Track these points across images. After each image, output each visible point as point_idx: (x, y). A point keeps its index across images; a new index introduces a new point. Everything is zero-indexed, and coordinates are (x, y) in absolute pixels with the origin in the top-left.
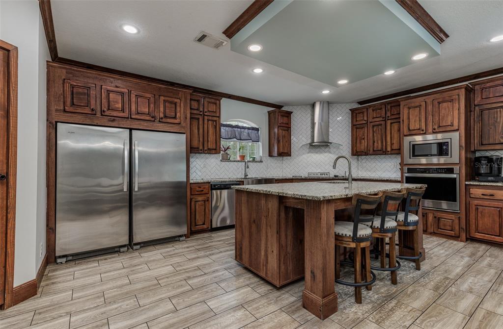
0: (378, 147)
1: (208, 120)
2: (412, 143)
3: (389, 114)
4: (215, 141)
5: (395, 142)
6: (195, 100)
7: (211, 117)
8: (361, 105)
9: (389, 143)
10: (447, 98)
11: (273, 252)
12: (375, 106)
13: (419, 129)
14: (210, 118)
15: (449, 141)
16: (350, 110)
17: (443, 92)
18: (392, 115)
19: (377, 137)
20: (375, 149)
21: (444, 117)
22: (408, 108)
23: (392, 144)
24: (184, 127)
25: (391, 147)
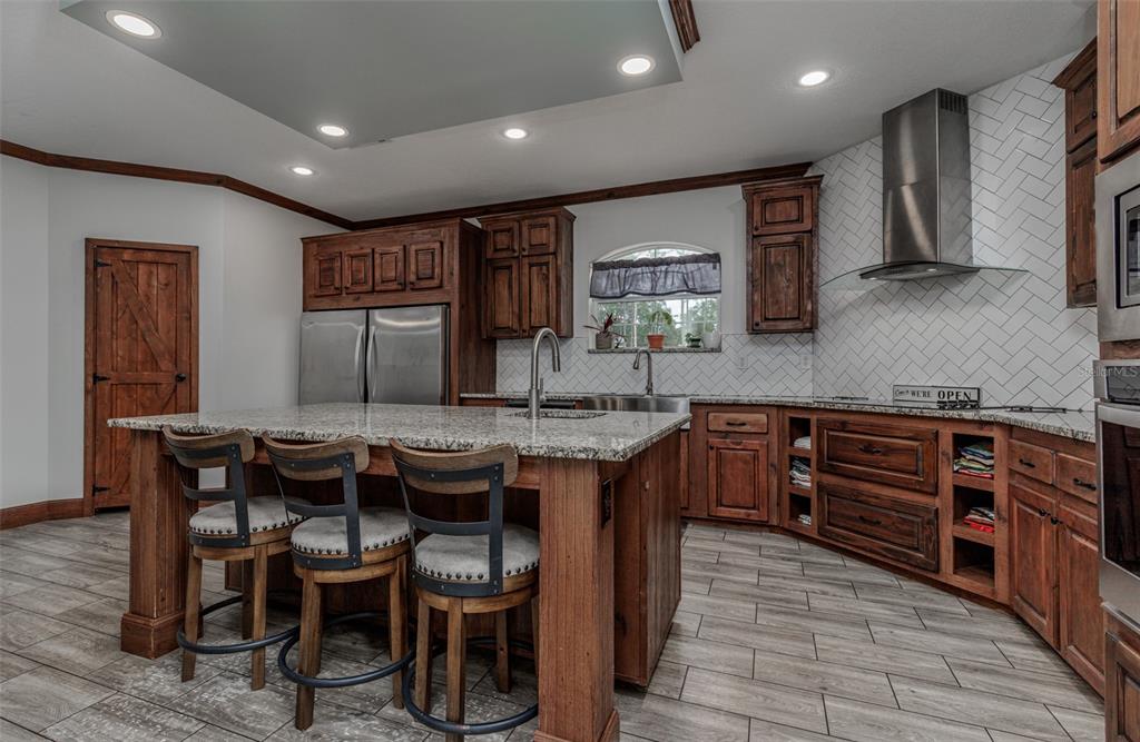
1: (531, 266)
4: (544, 309)
6: (502, 231)
7: (535, 258)
14: (535, 260)
24: (448, 292)
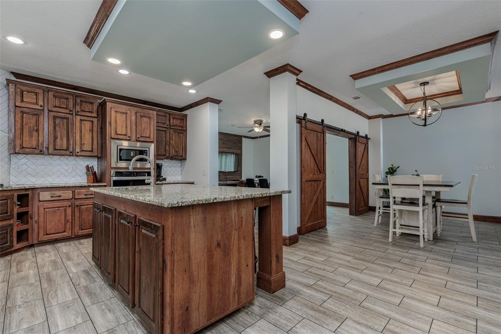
0: (62, 145)
2: (119, 147)
3: (78, 108)
5: (85, 143)
8: (17, 78)
9: (78, 142)
10: (146, 115)
11: (247, 266)
12: (57, 92)
13: (125, 135)
15: (148, 149)
16: (6, 79)
17: (144, 108)
18: (83, 111)
19: (61, 132)
20: (57, 147)
21: (144, 129)
22: (116, 111)
23: (82, 145)
25: (81, 148)
